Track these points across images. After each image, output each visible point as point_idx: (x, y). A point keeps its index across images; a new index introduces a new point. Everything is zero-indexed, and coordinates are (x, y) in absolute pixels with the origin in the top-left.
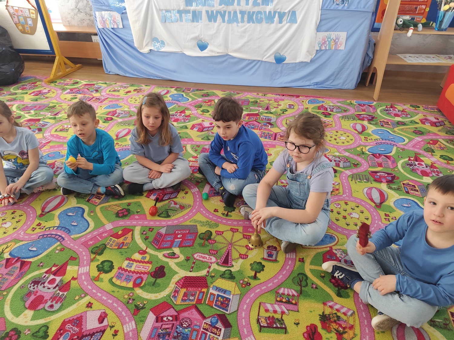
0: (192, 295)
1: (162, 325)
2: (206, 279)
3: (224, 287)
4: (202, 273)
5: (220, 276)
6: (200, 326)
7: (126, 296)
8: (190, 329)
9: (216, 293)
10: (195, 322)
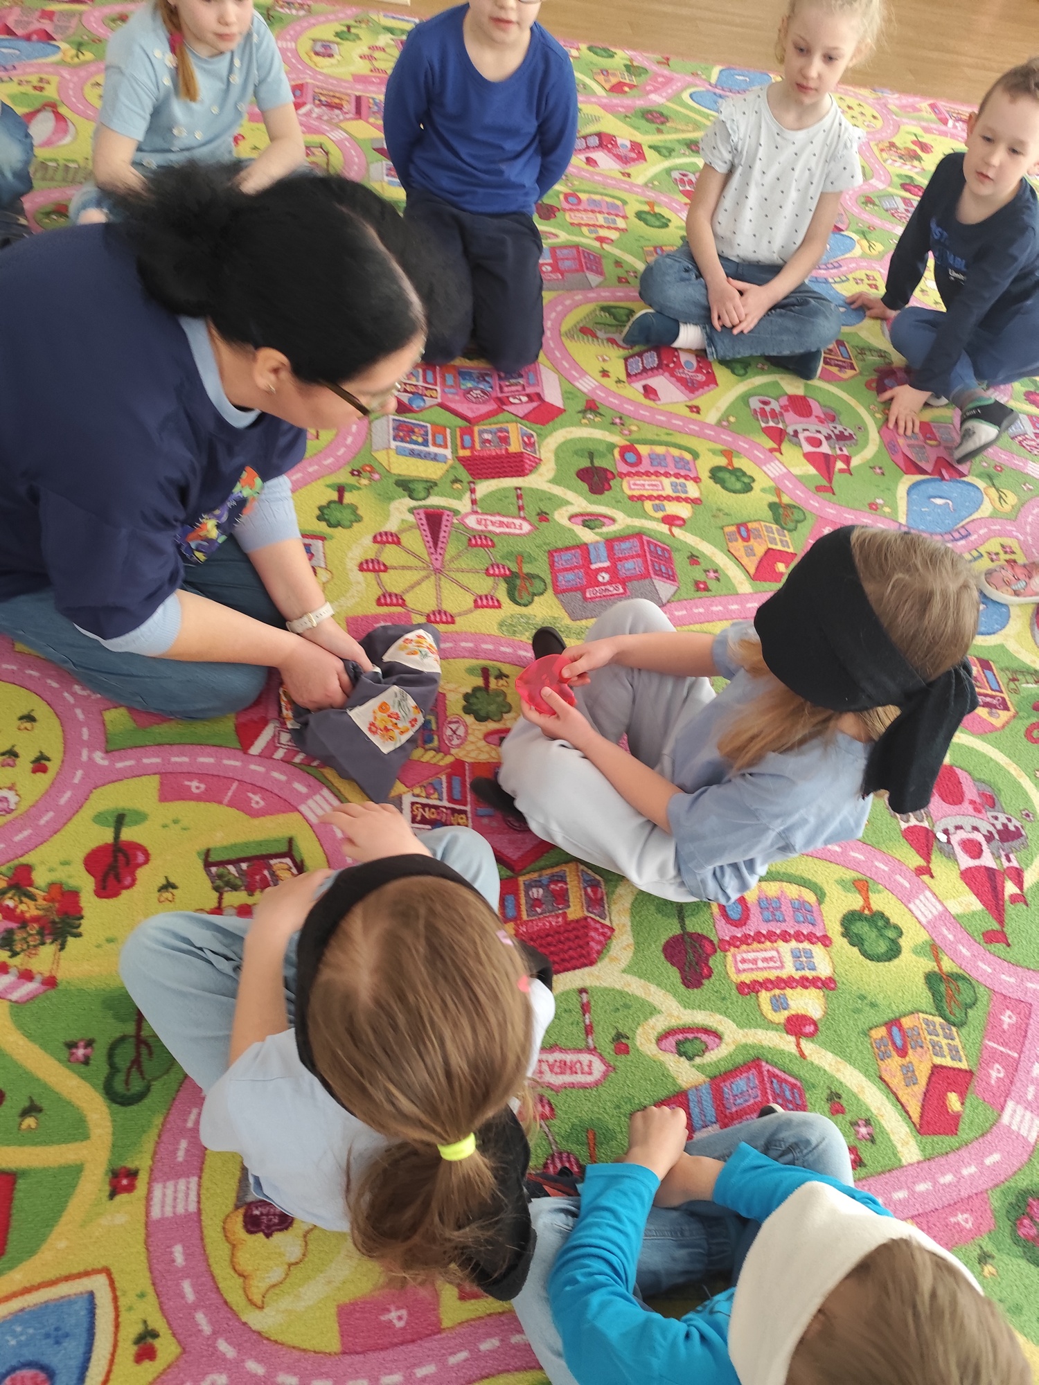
0: (488, 441)
1: (524, 389)
2: (471, 474)
3: (420, 462)
4: (485, 487)
5: (436, 484)
6: (443, 391)
7: (634, 428)
8: (463, 387)
9: (432, 449)
10: (457, 398)
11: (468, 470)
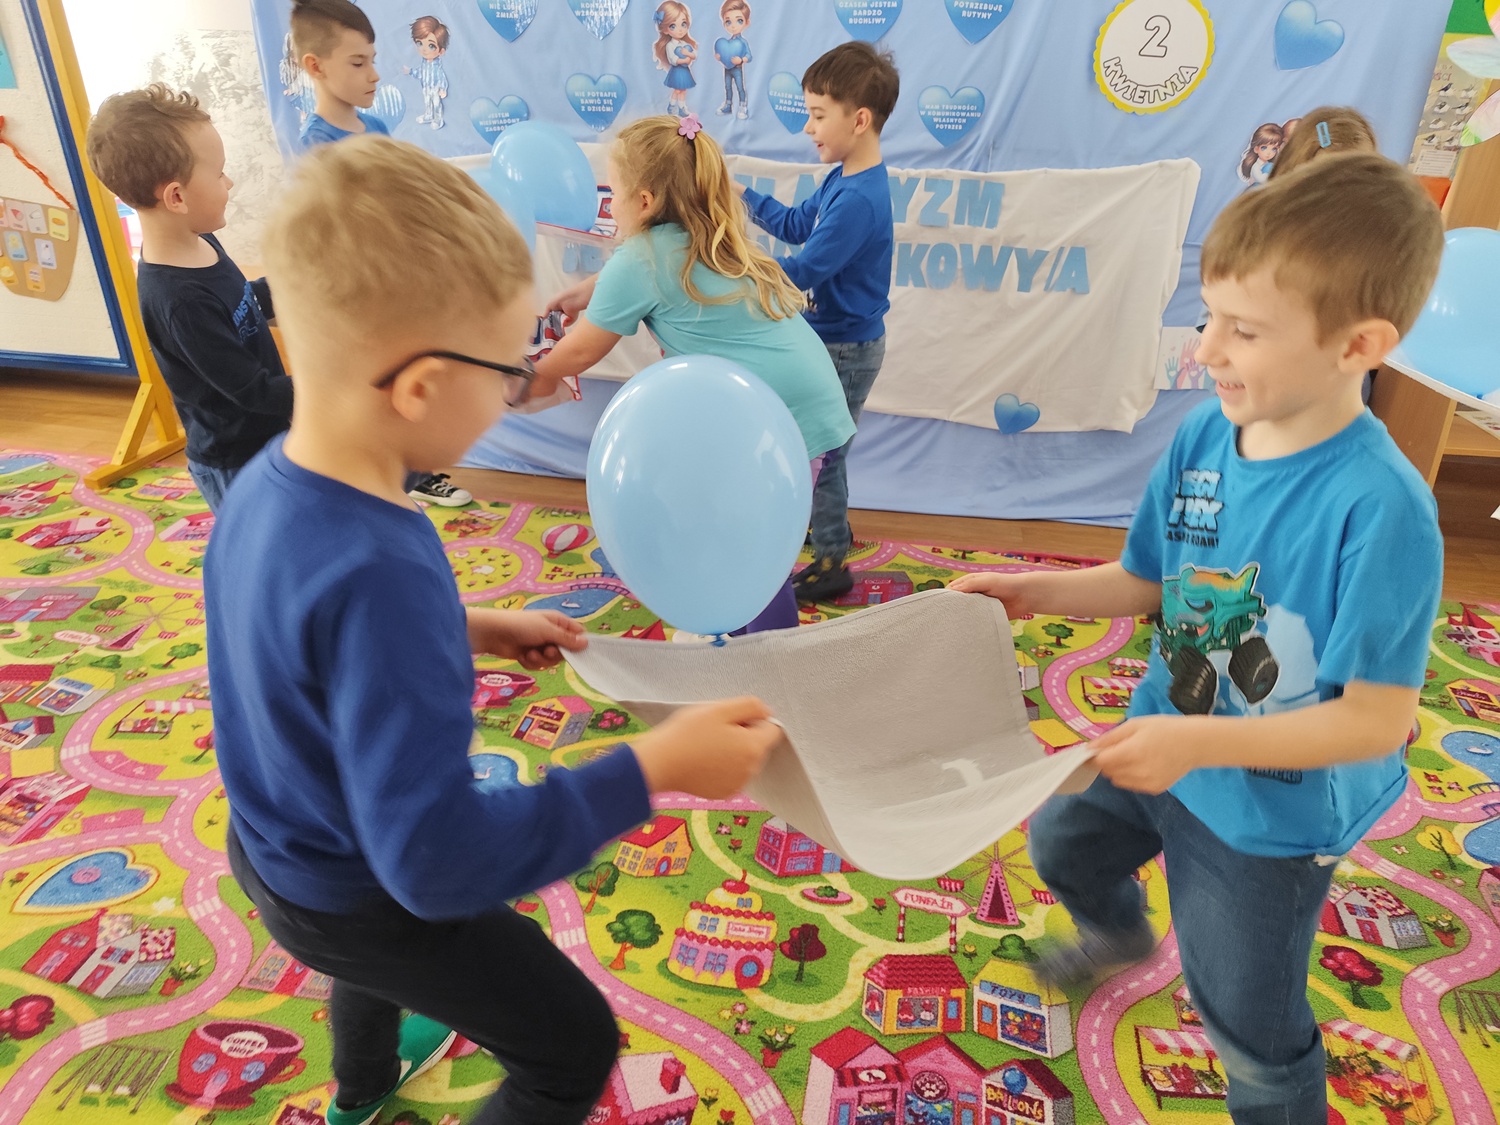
11: (956, 969)
